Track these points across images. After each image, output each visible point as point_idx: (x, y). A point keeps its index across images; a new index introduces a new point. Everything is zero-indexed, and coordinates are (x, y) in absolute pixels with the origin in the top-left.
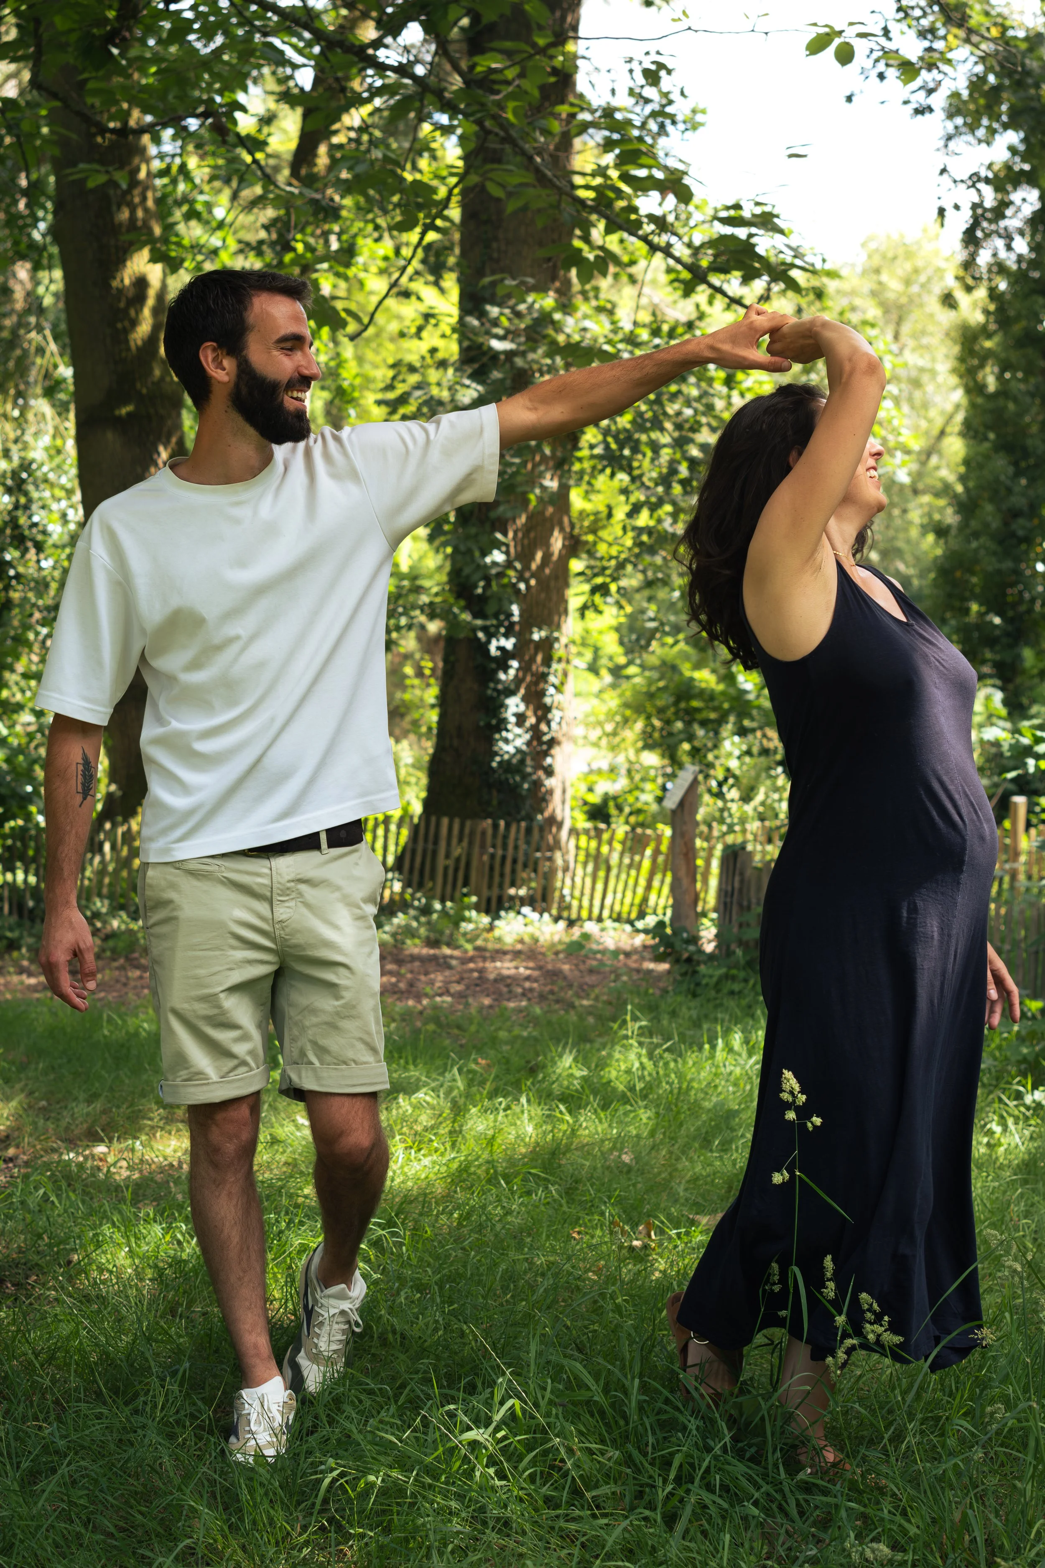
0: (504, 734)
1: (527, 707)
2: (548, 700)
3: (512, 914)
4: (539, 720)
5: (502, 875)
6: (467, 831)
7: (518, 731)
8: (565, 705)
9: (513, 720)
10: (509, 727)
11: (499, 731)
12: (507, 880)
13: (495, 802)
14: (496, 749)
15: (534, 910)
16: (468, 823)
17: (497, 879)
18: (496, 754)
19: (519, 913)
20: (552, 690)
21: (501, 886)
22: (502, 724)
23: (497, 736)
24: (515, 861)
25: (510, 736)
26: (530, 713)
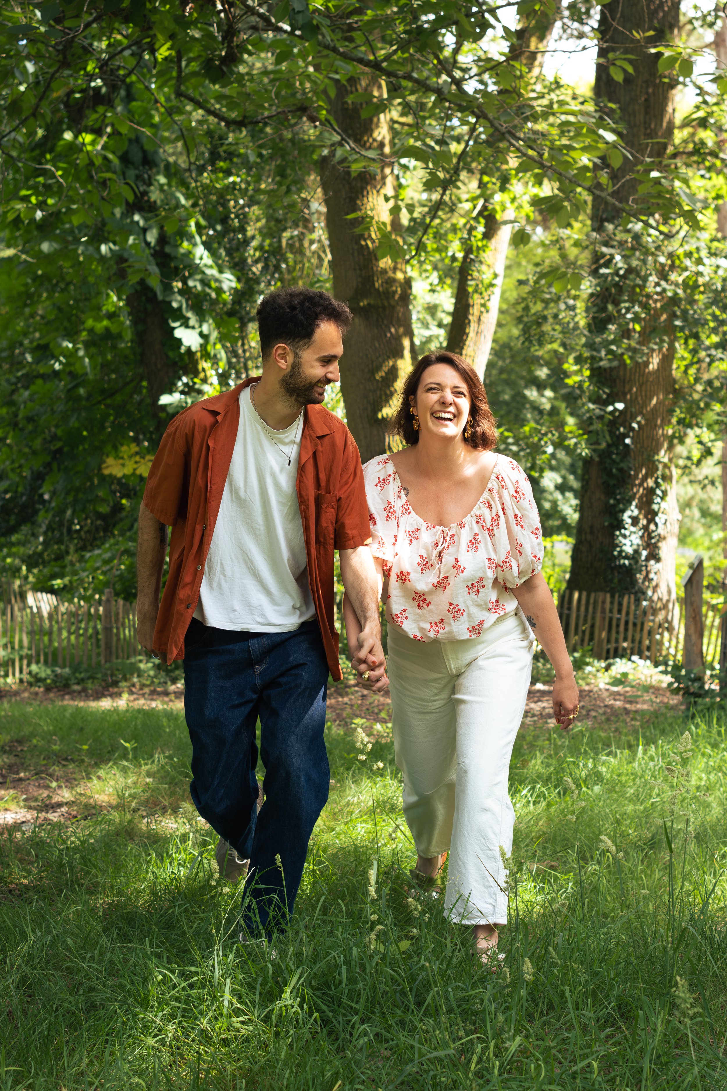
0: (623, 531)
1: (640, 512)
2: (655, 507)
3: (624, 660)
4: (649, 522)
5: (618, 632)
6: (592, 600)
7: (633, 529)
8: (668, 510)
9: (629, 521)
10: (627, 526)
11: (619, 529)
12: (621, 636)
13: (616, 580)
14: (617, 542)
15: (641, 658)
16: (593, 595)
17: (614, 635)
18: (617, 546)
19: (630, 660)
20: (658, 500)
21: (617, 641)
22: (620, 525)
23: (618, 533)
24: (627, 623)
25: (627, 533)
26: (641, 517)
